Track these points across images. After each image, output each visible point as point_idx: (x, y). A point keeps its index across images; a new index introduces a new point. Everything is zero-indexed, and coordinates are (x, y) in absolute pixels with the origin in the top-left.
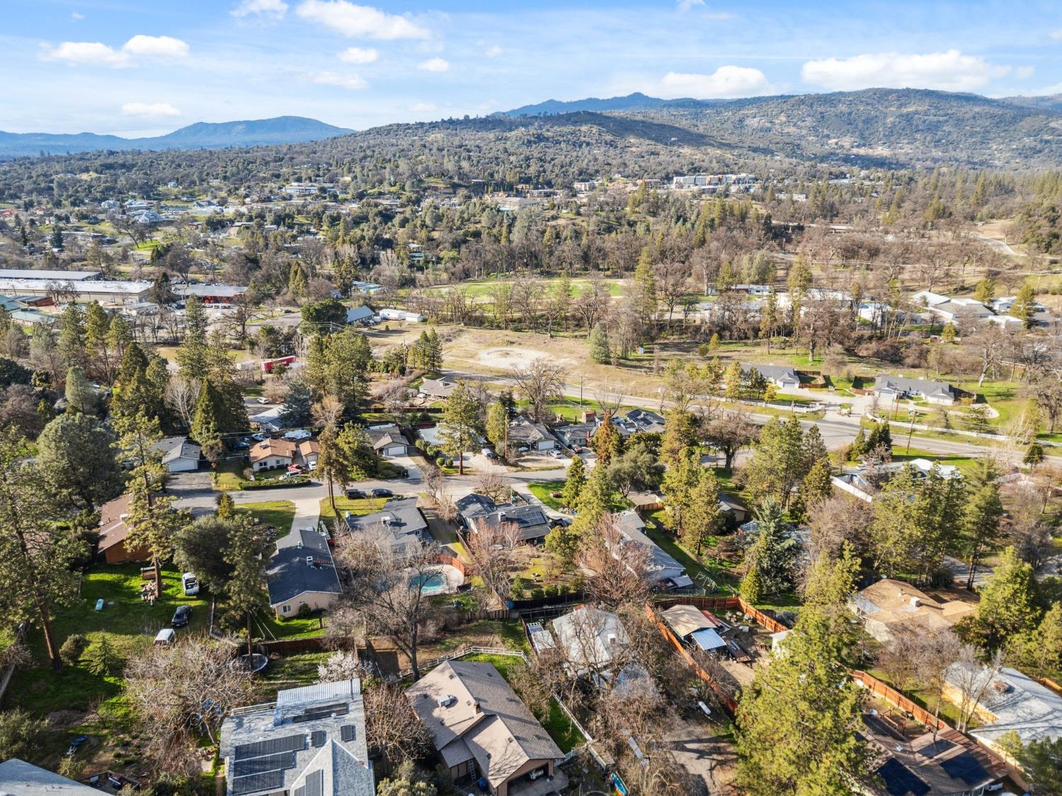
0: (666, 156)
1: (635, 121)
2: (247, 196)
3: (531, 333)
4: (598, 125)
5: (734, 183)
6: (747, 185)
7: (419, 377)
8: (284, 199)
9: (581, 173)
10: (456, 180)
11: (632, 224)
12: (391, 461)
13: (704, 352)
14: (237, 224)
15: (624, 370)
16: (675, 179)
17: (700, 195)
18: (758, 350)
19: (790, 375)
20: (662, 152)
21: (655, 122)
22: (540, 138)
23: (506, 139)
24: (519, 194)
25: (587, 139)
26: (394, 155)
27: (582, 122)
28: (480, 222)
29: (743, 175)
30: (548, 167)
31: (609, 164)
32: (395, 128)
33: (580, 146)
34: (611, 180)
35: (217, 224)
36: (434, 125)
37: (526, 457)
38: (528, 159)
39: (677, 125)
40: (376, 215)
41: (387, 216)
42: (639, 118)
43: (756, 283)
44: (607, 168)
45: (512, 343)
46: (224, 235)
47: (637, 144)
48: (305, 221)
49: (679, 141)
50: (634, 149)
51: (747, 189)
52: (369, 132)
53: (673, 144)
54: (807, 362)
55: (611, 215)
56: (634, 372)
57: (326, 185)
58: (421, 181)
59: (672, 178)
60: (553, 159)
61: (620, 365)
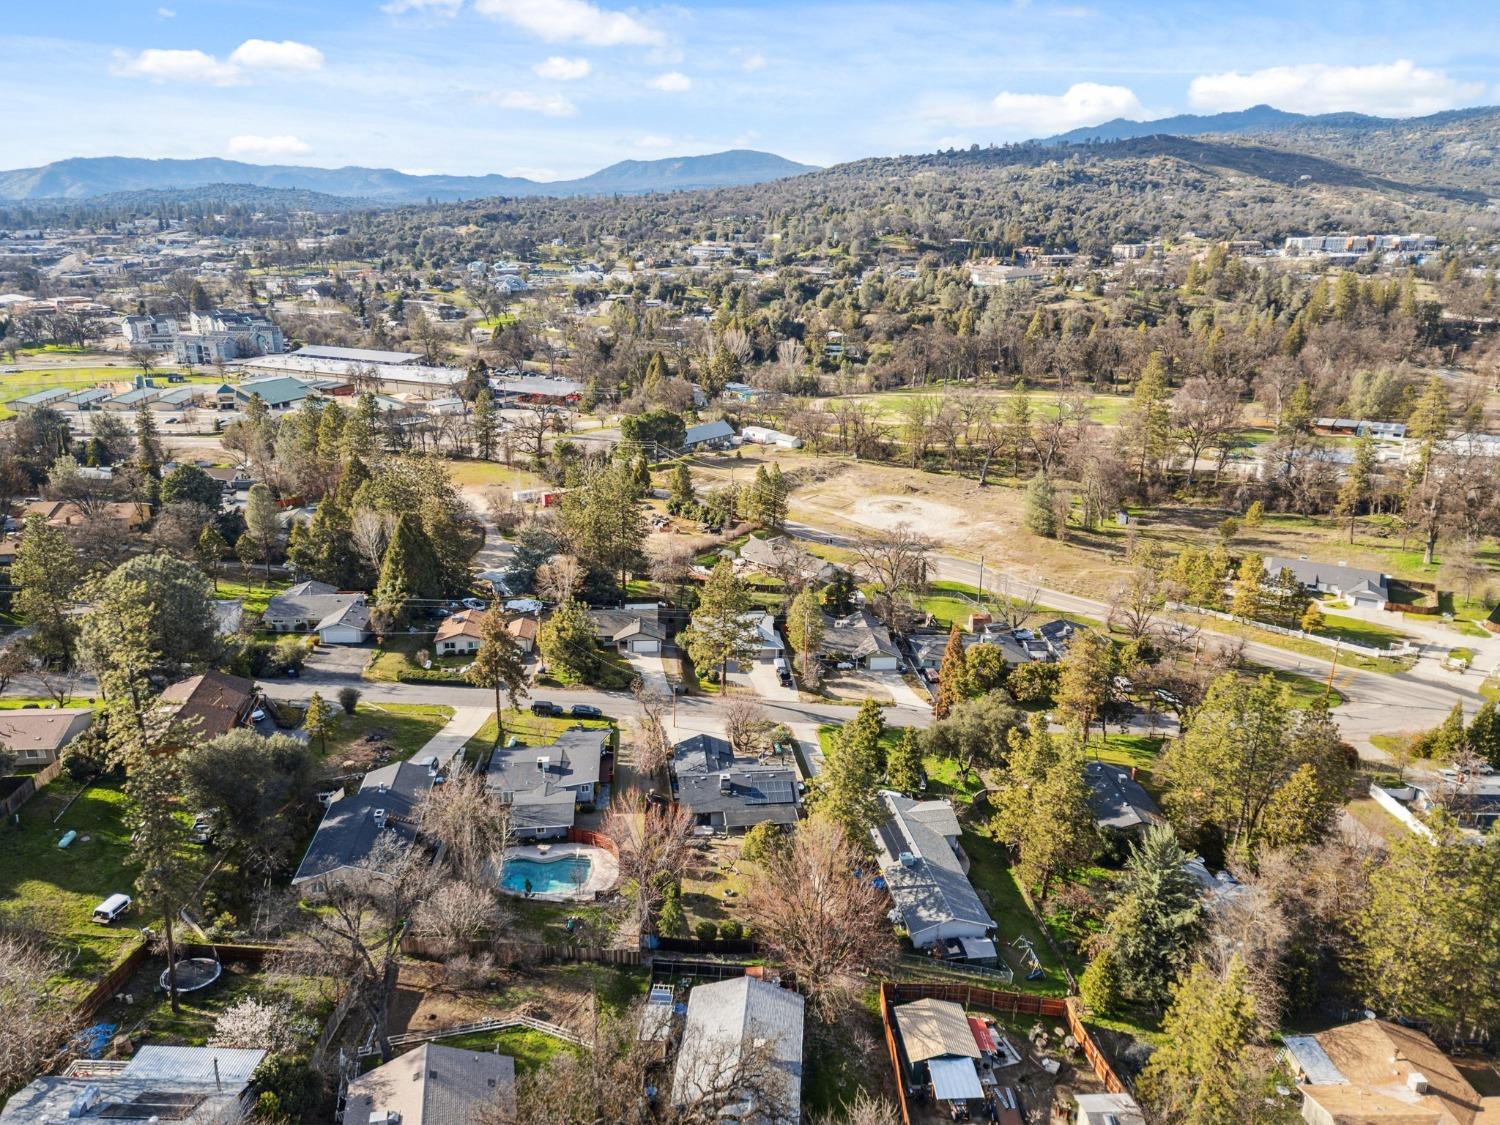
0: (1284, 205)
1: (1244, 149)
2: (641, 259)
3: (954, 476)
4: (1177, 156)
5: (1396, 249)
6: (1416, 254)
7: (746, 533)
8: (687, 263)
9: (1128, 230)
10: (926, 239)
11: (1183, 311)
12: (632, 662)
13: (1230, 530)
14: (612, 296)
15: (1077, 549)
16: (1289, 241)
17: (1324, 268)
18: (1334, 535)
19: (1371, 586)
20: (1280, 198)
21: (1279, 149)
22: (1078, 177)
23: (1026, 178)
24: (1020, 260)
25: (1155, 178)
26: (853, 203)
27: (1153, 152)
28: (938, 302)
29: (1414, 236)
30: (1078, 220)
31: (1181, 217)
32: (870, 164)
33: (1142, 189)
34: (1176, 241)
35: (586, 297)
36: (926, 160)
37: (846, 680)
38: (1049, 208)
39: (1317, 155)
40: (795, 289)
41: (809, 291)
42: (1254, 143)
43: (1375, 418)
44: (1174, 222)
45: (914, 490)
46: (593, 311)
47: (1238, 184)
48: (700, 295)
49: (1313, 180)
50: (1232, 193)
51: (1414, 261)
52: (832, 171)
53: (1303, 184)
54: (1419, 563)
55: (1154, 298)
56: (1094, 554)
57: (744, 245)
58: (875, 240)
59: (1283, 240)
60: (1089, 209)
61: (1073, 539)
